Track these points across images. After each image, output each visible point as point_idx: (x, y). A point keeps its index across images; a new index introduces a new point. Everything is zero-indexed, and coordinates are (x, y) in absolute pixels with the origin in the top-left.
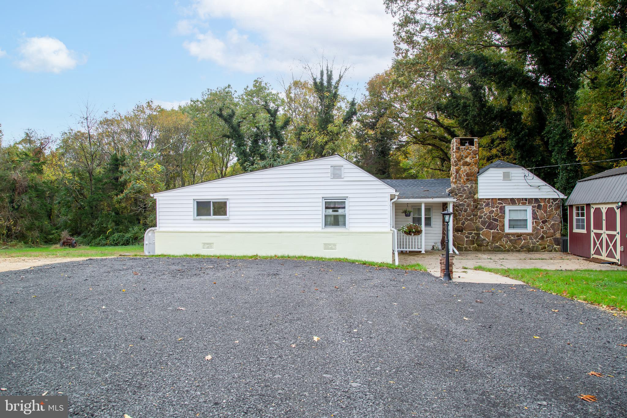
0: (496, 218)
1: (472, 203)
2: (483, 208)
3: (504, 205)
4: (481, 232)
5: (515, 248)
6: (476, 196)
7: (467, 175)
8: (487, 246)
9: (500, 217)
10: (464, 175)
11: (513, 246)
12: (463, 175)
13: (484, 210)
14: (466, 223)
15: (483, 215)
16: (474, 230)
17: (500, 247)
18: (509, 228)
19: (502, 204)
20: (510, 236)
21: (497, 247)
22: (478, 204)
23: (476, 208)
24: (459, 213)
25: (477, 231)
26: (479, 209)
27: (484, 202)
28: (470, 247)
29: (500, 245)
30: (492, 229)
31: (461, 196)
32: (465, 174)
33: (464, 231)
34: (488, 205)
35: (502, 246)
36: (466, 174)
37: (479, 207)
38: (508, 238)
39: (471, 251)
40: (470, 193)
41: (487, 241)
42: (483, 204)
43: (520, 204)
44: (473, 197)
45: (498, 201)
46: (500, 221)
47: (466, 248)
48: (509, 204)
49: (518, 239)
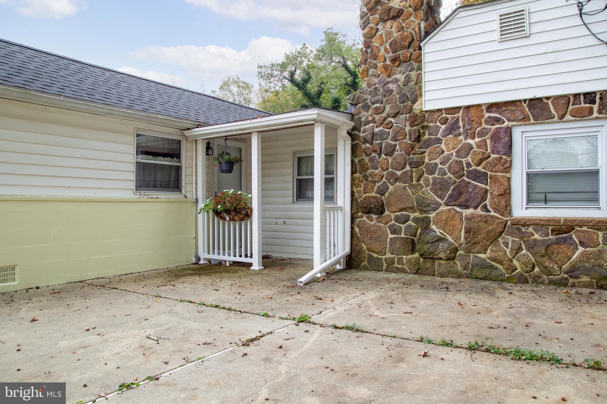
0: (480, 168)
1: (408, 128)
2: (439, 141)
3: (506, 123)
4: (432, 215)
5: (548, 271)
6: (417, 107)
7: (395, 46)
8: (450, 259)
9: (493, 166)
10: (386, 50)
11: (540, 264)
12: (382, 50)
13: (443, 146)
14: (391, 188)
15: (438, 161)
16: (412, 209)
17: (492, 267)
18: (529, 201)
19: (498, 121)
20: (531, 229)
21: (482, 265)
22: (423, 127)
23: (418, 139)
24: (372, 160)
25: (421, 211)
26: (428, 144)
27: (445, 121)
28: (400, 261)
29: (494, 260)
30: (467, 207)
31: (378, 111)
32: (387, 45)
33: (387, 212)
34: (453, 129)
35: (501, 263)
36: (391, 45)
37: (427, 136)
38: (522, 235)
39: (404, 271)
40: (404, 99)
41: (451, 244)
42: (437, 128)
43: (568, 117)
44: (411, 110)
45: (487, 115)
46: (495, 180)
47: (391, 262)
48: (525, 119)
49: (558, 242)
